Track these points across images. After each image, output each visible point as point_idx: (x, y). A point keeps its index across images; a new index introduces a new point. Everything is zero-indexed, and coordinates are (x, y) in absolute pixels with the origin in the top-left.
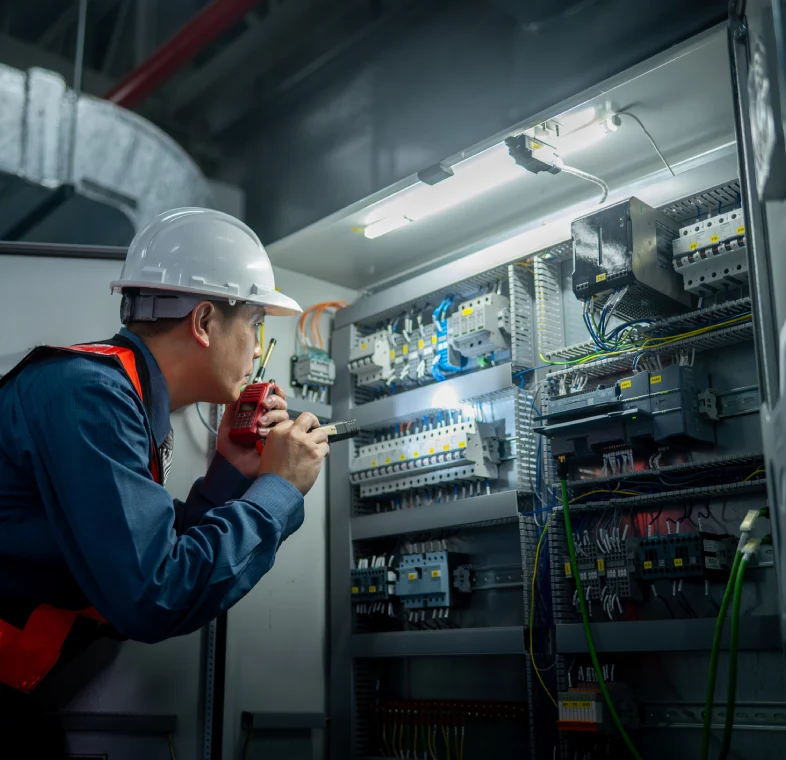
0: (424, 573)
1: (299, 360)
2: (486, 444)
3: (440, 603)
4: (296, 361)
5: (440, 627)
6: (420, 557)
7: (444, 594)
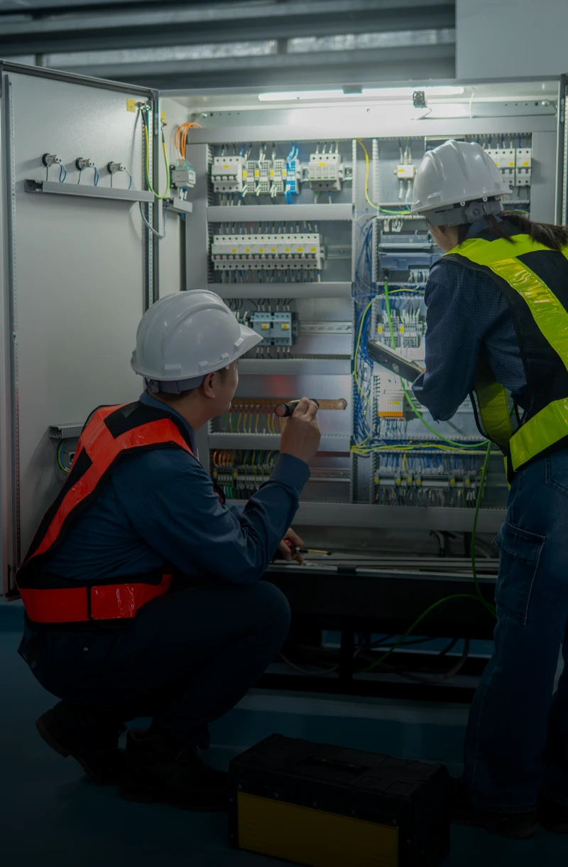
0: (275, 325)
1: (176, 169)
2: (323, 249)
3: (285, 343)
4: (174, 168)
5: (285, 358)
6: (269, 314)
7: (289, 338)
